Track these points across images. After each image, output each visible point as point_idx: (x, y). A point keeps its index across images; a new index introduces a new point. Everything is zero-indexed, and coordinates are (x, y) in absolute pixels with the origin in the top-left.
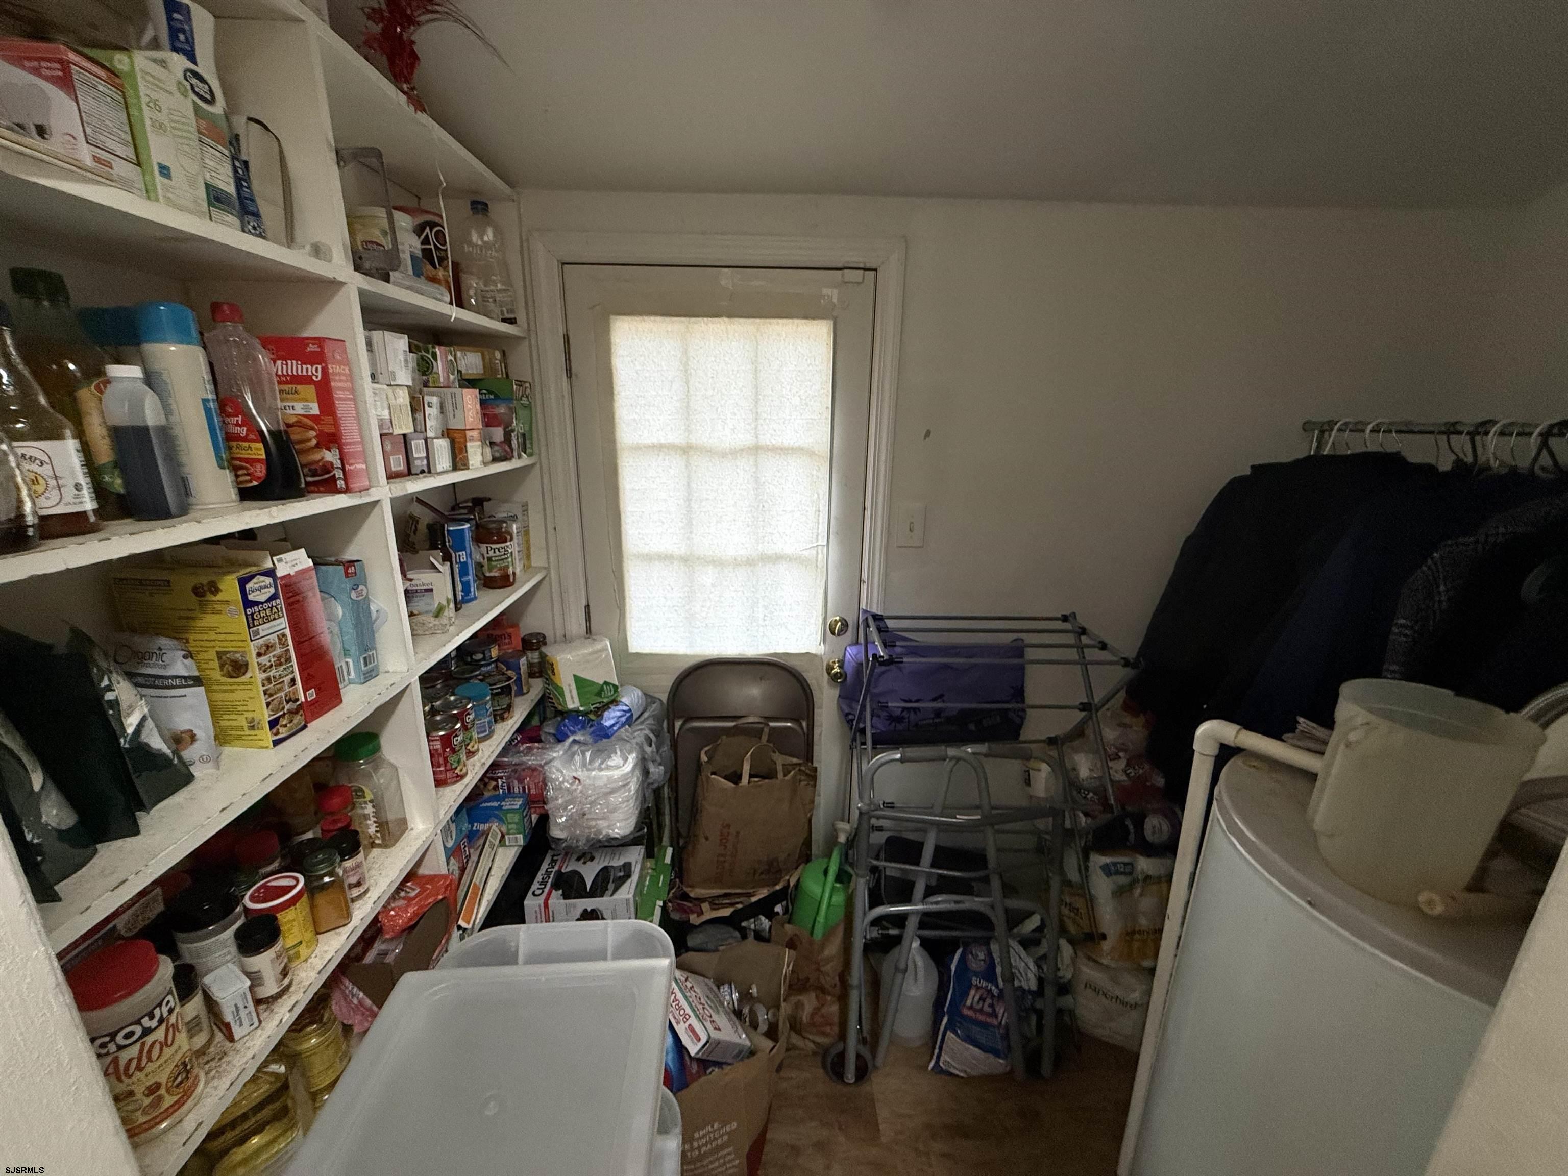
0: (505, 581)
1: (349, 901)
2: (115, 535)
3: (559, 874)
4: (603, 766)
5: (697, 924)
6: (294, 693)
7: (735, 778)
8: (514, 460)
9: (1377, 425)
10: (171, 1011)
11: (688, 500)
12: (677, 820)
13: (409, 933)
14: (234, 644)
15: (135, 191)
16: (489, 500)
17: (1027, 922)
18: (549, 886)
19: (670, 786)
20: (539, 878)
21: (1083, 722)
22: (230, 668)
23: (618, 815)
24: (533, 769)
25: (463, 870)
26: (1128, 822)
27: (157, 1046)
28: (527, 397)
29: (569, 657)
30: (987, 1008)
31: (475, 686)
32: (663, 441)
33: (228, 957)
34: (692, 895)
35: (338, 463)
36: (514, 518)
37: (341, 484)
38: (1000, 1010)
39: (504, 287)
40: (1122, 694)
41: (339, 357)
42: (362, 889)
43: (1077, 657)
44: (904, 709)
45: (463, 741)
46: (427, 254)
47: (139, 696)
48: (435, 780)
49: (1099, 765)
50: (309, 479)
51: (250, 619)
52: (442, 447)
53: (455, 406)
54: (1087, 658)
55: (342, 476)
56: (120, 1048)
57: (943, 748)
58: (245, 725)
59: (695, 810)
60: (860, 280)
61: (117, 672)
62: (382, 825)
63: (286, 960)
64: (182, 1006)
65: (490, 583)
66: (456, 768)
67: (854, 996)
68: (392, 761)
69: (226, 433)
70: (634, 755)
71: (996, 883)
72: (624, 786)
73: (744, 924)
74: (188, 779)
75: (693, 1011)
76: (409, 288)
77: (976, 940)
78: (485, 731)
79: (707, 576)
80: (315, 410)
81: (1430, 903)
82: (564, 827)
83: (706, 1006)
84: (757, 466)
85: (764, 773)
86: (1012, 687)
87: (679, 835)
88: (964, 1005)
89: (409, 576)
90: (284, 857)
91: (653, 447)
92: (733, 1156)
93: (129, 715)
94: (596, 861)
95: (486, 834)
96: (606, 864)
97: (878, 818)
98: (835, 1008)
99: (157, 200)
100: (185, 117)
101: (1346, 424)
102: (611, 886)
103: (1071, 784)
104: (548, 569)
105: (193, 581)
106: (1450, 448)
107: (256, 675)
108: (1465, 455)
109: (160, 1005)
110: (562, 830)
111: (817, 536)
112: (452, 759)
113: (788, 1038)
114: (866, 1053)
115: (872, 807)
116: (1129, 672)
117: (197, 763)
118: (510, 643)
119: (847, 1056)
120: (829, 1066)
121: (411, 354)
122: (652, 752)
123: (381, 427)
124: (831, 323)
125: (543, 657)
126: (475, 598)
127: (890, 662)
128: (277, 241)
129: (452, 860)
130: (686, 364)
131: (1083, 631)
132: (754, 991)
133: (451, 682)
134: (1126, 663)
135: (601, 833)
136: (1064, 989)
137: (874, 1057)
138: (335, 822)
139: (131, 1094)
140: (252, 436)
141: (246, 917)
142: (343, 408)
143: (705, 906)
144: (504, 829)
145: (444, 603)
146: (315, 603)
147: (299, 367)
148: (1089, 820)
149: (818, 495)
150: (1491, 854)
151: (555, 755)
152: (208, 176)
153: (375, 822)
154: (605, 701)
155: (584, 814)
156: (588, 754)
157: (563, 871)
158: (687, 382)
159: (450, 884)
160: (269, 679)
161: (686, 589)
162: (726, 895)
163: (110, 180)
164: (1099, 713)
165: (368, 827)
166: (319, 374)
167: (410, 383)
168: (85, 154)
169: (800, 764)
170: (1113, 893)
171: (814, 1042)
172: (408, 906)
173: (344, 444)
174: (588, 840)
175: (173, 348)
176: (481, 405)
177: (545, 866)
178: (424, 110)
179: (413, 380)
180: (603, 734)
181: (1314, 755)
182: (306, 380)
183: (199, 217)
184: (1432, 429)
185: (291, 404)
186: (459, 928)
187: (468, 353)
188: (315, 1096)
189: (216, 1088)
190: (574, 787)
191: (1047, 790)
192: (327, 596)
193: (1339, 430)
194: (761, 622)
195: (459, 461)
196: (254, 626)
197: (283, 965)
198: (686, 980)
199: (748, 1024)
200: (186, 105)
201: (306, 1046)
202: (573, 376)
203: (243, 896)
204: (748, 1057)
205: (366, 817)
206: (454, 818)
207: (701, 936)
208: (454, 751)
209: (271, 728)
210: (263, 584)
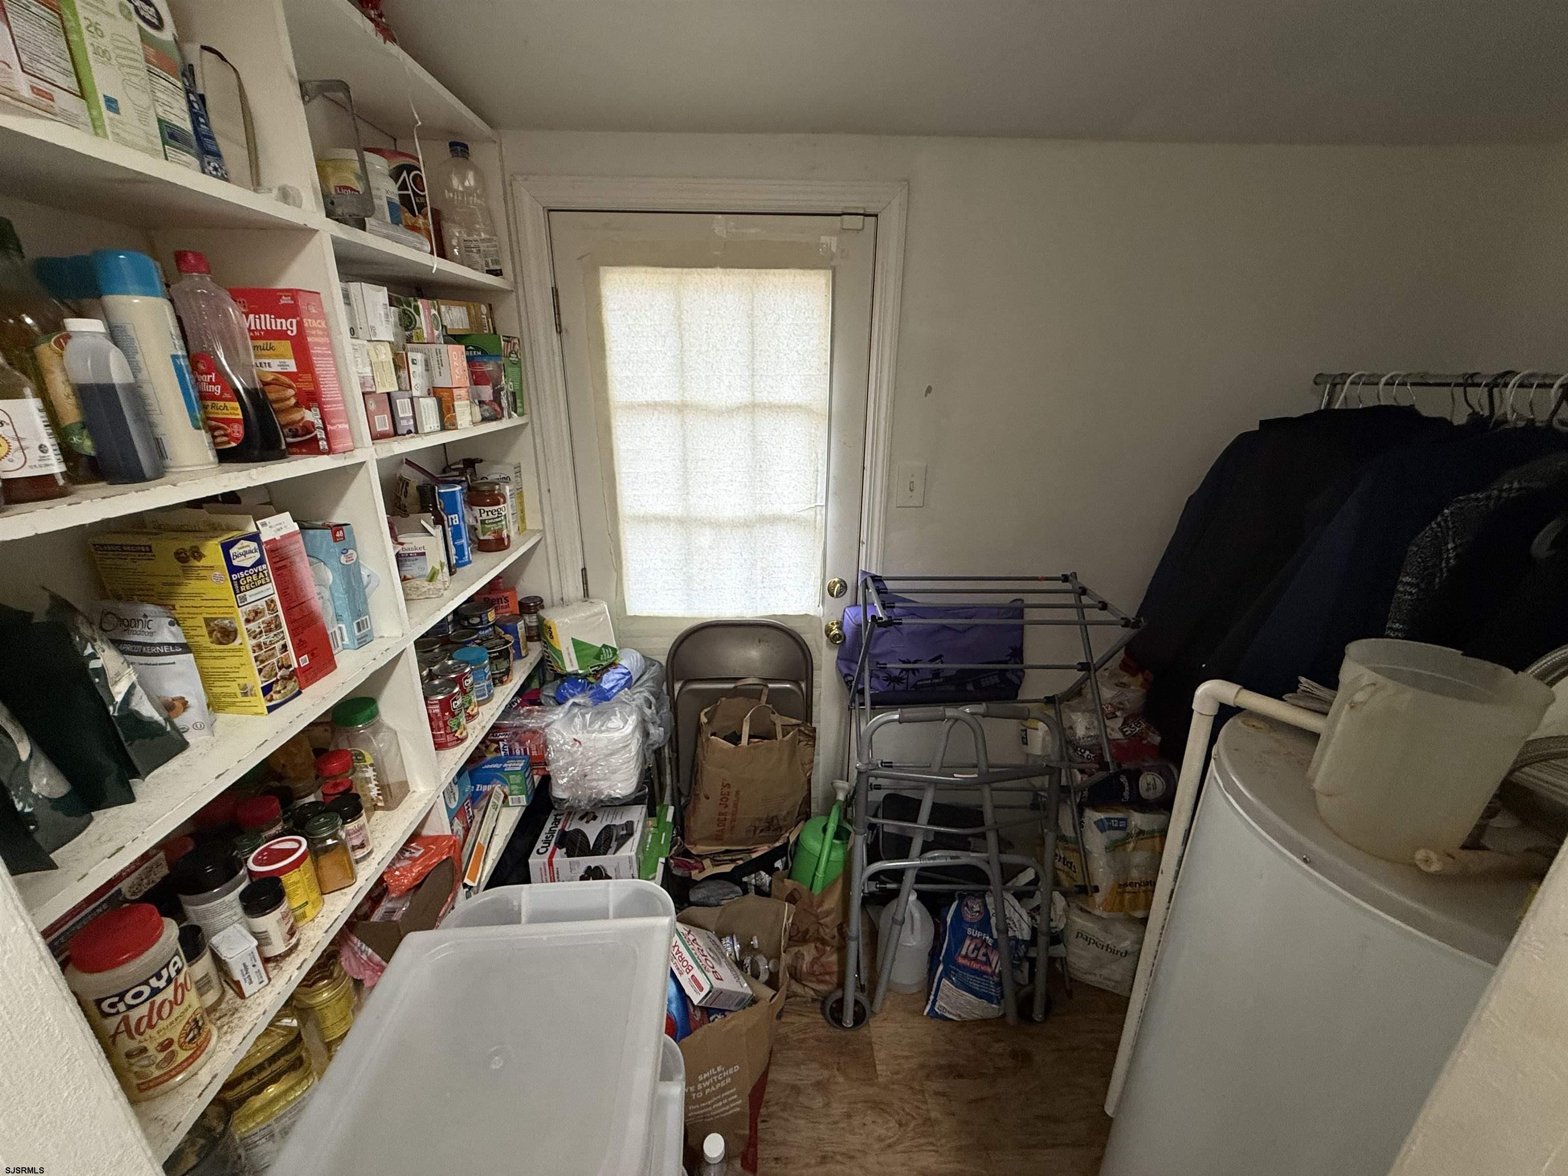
0: (499, 544)
1: (353, 862)
2: (86, 499)
3: (563, 833)
4: (603, 728)
5: (699, 879)
6: (286, 659)
7: (735, 738)
8: (504, 420)
9: (1392, 377)
10: (178, 971)
11: (684, 460)
12: (678, 781)
13: (415, 893)
14: (222, 610)
15: (80, 126)
16: (481, 461)
17: (1020, 875)
18: (552, 844)
19: (671, 746)
20: (543, 837)
21: (1083, 681)
22: (219, 635)
23: (619, 776)
24: (534, 732)
25: (467, 830)
26: (1123, 779)
27: (167, 1005)
28: (516, 353)
29: (566, 620)
30: (981, 958)
31: (473, 651)
32: (658, 400)
33: (235, 918)
34: (694, 852)
35: (319, 423)
36: (507, 480)
37: (323, 444)
38: (994, 959)
39: (488, 237)
40: (1121, 654)
41: (314, 311)
42: (365, 851)
43: (1076, 618)
44: (903, 670)
45: (463, 705)
46: (405, 200)
47: (125, 664)
48: (435, 744)
49: (1096, 723)
50: (290, 440)
51: (236, 585)
52: (428, 407)
53: (440, 363)
54: (1087, 618)
55: (324, 436)
56: (130, 1007)
57: (941, 708)
58: (238, 692)
59: (695, 770)
60: (860, 226)
61: (102, 640)
62: (384, 788)
63: (292, 920)
64: (190, 966)
65: (484, 547)
66: (456, 731)
67: (852, 946)
68: (392, 725)
69: (200, 392)
70: (634, 717)
71: (992, 838)
72: (625, 747)
73: (745, 879)
74: (183, 745)
75: (696, 962)
76: (387, 237)
77: (972, 894)
78: (484, 695)
79: (705, 538)
80: (292, 367)
81: (1427, 861)
82: (566, 788)
83: (709, 958)
84: (753, 424)
85: (763, 734)
86: (1011, 648)
87: (680, 793)
88: (959, 954)
89: (401, 540)
90: (286, 821)
91: (648, 405)
92: (736, 1096)
93: (116, 683)
94: (599, 819)
95: (489, 795)
96: (609, 823)
97: (876, 777)
98: (834, 958)
99: (105, 136)
100: (131, 43)
101: (1360, 376)
102: (614, 844)
103: (1067, 741)
104: (543, 531)
105: (176, 545)
106: (1467, 401)
107: (245, 641)
108: (1482, 409)
109: (167, 966)
110: (563, 791)
111: (816, 496)
112: (452, 723)
113: (789, 986)
114: (863, 998)
115: (870, 767)
116: (1129, 632)
117: (191, 729)
118: (507, 607)
119: (845, 1003)
120: (828, 1012)
121: (393, 308)
122: (652, 714)
123: (363, 385)
124: (829, 273)
125: (541, 620)
126: (470, 562)
127: (889, 623)
128: (241, 185)
129: (456, 821)
130: (680, 318)
131: (1084, 591)
132: (755, 942)
133: (449, 646)
134: (1126, 623)
135: (603, 794)
136: (1056, 939)
137: (871, 1003)
138: (336, 785)
139: (145, 1050)
140: (227, 395)
141: (251, 879)
142: (321, 365)
143: (707, 863)
144: (507, 790)
145: (438, 567)
146: (304, 568)
147: (273, 321)
148: (1085, 777)
149: (817, 454)
150: (1490, 812)
151: (555, 717)
152: (160, 110)
153: (376, 785)
154: (604, 663)
155: (586, 776)
156: (588, 716)
157: (566, 830)
158: (681, 338)
159: (454, 845)
160: (259, 646)
161: (683, 551)
162: (727, 852)
163: (51, 114)
164: (1097, 673)
165: (370, 790)
166: (295, 328)
167: (393, 340)
168: (23, 85)
169: (798, 725)
170: (1106, 848)
171: (813, 989)
172: (412, 866)
173: (324, 403)
174: (590, 801)
175: (136, 301)
176: (468, 362)
177: (548, 825)
178: (394, 40)
179: (395, 335)
180: (603, 696)
181: (1320, 715)
182: (281, 335)
183: (152, 155)
184: (1449, 381)
185: (267, 361)
186: (465, 886)
187: (453, 308)
188: (330, 1046)
189: (229, 1042)
190: (575, 749)
191: (1044, 747)
192: (315, 560)
193: (1352, 383)
194: (760, 585)
195: (446, 421)
196: (241, 592)
197: (289, 925)
198: (689, 933)
199: (749, 973)
200: (130, 30)
201: (319, 999)
202: (564, 333)
203: (246, 860)
204: (750, 1005)
205: (368, 781)
206: (456, 780)
207: (702, 890)
208: (453, 715)
209: (265, 695)
210: (247, 549)
